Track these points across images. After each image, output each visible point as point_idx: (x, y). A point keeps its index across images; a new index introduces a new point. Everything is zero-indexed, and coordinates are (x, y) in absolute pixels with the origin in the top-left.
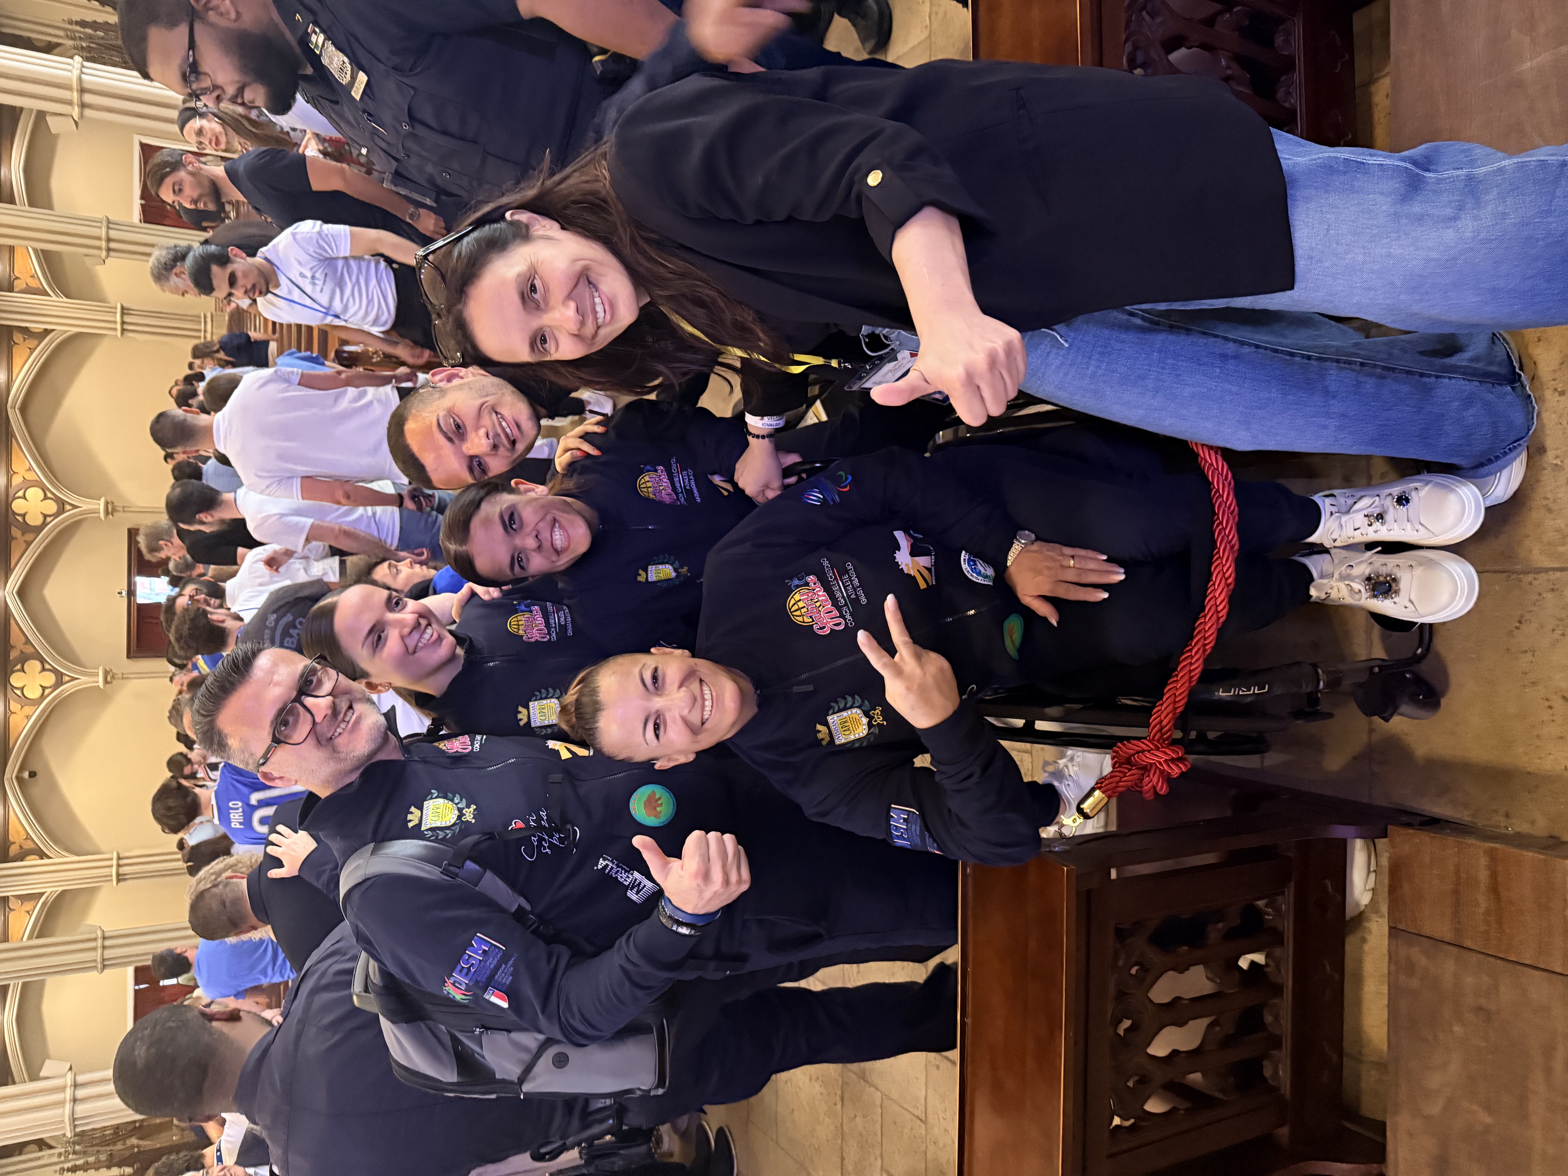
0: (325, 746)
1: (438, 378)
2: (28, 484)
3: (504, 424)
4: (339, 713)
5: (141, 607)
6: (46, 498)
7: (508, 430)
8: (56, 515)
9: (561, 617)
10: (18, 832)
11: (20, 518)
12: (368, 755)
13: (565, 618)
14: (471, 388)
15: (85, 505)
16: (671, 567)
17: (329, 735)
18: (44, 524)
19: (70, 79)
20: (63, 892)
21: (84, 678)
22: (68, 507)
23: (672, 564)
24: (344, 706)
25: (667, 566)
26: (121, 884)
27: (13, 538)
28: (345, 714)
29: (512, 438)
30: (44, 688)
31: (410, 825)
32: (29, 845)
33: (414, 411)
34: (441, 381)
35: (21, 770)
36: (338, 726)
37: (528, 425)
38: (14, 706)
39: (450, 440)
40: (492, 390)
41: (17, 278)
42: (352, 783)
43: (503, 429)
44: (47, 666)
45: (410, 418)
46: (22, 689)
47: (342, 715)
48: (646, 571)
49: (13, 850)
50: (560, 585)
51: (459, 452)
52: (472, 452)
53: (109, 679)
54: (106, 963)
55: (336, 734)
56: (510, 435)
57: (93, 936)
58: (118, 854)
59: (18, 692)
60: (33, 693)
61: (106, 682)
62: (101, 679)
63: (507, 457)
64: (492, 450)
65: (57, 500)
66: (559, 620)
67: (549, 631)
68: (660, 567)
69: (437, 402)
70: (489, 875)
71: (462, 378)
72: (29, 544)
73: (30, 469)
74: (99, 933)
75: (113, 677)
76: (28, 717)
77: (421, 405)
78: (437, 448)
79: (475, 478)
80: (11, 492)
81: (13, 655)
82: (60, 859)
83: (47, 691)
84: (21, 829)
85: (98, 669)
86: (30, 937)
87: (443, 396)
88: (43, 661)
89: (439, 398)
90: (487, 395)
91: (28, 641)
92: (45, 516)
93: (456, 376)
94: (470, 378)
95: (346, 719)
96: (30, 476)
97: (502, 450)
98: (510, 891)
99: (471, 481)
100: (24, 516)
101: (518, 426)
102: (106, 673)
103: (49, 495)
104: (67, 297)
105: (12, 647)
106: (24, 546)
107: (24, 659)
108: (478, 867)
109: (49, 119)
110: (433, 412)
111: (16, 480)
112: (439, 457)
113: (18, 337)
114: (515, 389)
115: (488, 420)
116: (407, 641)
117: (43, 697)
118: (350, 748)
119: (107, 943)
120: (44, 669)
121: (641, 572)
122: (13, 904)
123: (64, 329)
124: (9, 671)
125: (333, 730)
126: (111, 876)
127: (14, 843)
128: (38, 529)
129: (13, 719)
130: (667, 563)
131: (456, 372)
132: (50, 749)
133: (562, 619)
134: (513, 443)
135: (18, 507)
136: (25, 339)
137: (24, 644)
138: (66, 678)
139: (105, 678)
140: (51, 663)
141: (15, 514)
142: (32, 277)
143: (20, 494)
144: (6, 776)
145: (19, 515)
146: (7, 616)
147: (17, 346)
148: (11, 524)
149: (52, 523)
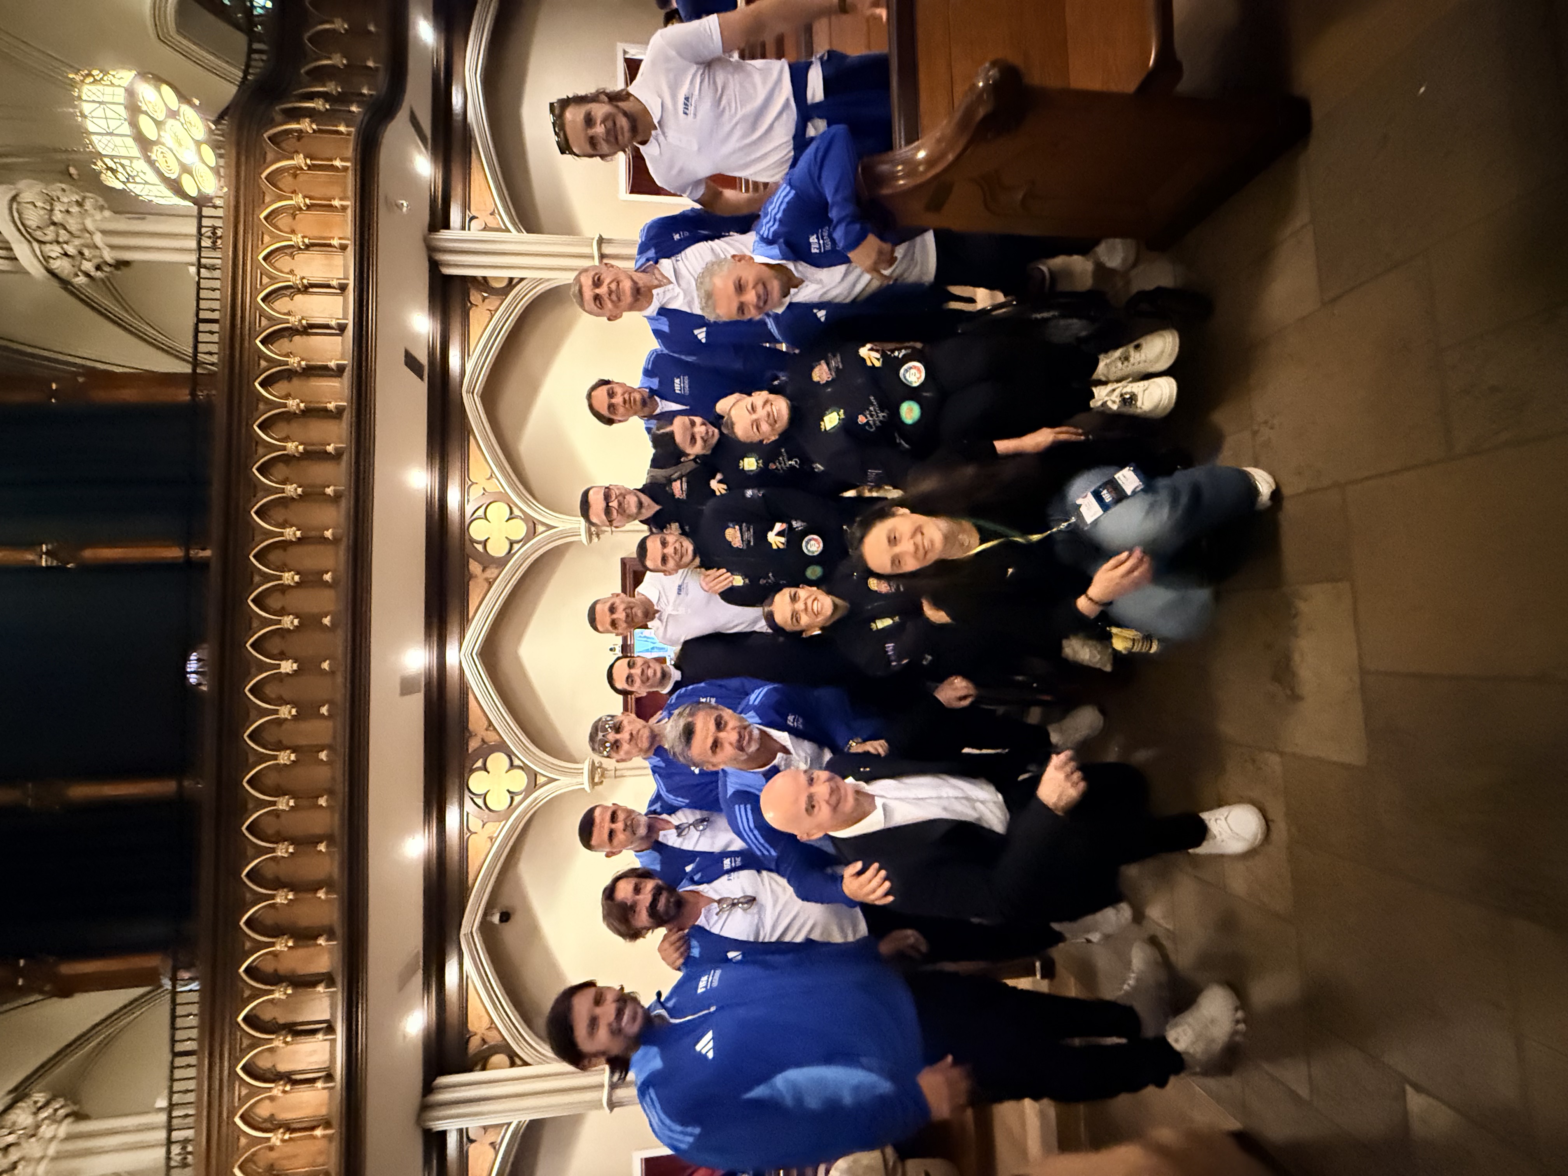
2: (490, 499)
6: (512, 516)
8: (525, 541)
11: (480, 547)
15: (559, 523)
18: (510, 554)
21: (564, 779)
22: (540, 528)
30: (513, 795)
32: (493, 1038)
35: (486, 914)
38: (473, 823)
44: (516, 762)
46: (484, 796)
49: (475, 1047)
53: (597, 779)
59: (480, 801)
60: (499, 801)
61: (593, 784)
62: (586, 779)
72: (490, 584)
73: (493, 477)
76: (492, 841)
80: (469, 509)
81: (473, 744)
83: (517, 799)
84: (484, 1014)
85: (583, 763)
88: (510, 755)
91: (491, 726)
96: (493, 486)
100: (484, 543)
102: (593, 770)
103: (517, 513)
105: (470, 737)
106: (486, 585)
107: (487, 750)
111: (475, 493)
113: (475, 297)
117: (511, 808)
124: (467, 770)
127: (475, 1034)
128: (501, 563)
129: (472, 844)
132: (529, 875)
135: (477, 531)
136: (484, 299)
137: (487, 730)
138: (541, 780)
139: (592, 778)
140: (521, 757)
141: (473, 541)
142: (492, 214)
143: (480, 512)
144: (463, 931)
145: (478, 543)
146: (464, 689)
147: (474, 308)
148: (468, 557)
149: (520, 552)
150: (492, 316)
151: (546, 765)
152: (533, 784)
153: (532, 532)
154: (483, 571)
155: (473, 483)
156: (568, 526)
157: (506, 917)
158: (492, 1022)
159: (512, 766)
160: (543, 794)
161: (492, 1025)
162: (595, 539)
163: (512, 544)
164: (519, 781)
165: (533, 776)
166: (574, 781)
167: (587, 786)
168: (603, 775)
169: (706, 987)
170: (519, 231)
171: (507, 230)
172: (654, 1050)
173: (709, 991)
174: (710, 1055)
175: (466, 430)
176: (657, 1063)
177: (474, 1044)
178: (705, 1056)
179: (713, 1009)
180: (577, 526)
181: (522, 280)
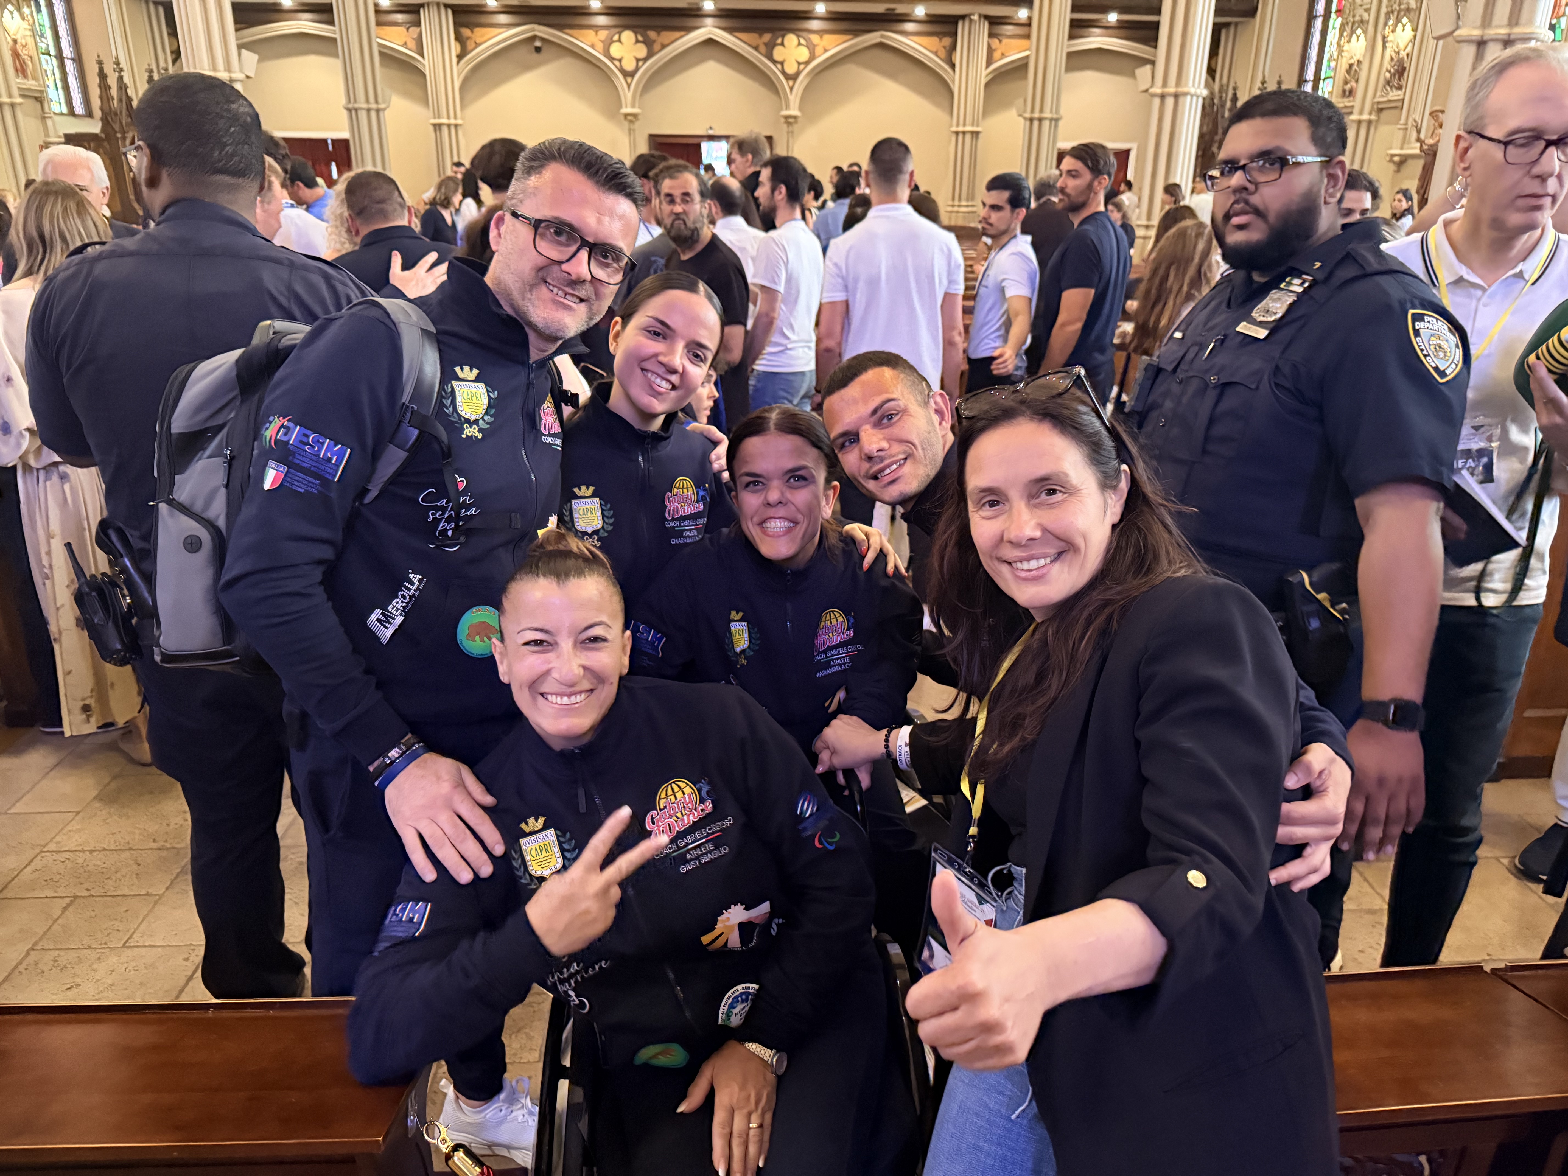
0: (537, 276)
1: (939, 399)
2: (811, 48)
3: (895, 467)
4: (574, 289)
5: (699, 146)
6: (799, 64)
7: (888, 471)
8: (783, 72)
9: (691, 532)
10: (482, 36)
11: (779, 41)
12: (531, 322)
13: (689, 537)
14: (929, 433)
15: (794, 98)
16: (745, 646)
17: (549, 280)
18: (775, 62)
19: (1186, 85)
20: (424, 75)
21: (629, 95)
22: (791, 83)
23: (749, 647)
24: (582, 294)
25: (747, 643)
26: (431, 128)
27: (761, 35)
28: (573, 295)
29: (879, 476)
30: (620, 60)
31: (457, 369)
32: (470, 44)
33: (902, 376)
34: (935, 403)
35: (543, 40)
36: (560, 289)
37: (894, 492)
38: (603, 34)
39: (875, 412)
40: (929, 454)
41: (1000, 41)
42: (500, 306)
43: (889, 466)
44: (640, 63)
45: (895, 372)
46: (619, 41)
47: (571, 292)
48: (741, 620)
49: (466, 32)
50: (725, 530)
51: (862, 421)
52: (863, 435)
53: (629, 118)
54: (353, 112)
55: (551, 287)
56: (882, 474)
57: (380, 100)
58: (460, 125)
59: (616, 37)
60: (616, 50)
61: (626, 115)
62: (629, 110)
63: (859, 472)
64: (866, 455)
65: (798, 74)
66: (688, 530)
67: (676, 519)
68: (746, 635)
69: (912, 400)
70: (402, 455)
71: (940, 424)
72: (756, 48)
73: (826, 51)
74: (382, 106)
75: (631, 121)
76: (593, 46)
77: (909, 383)
78: (865, 400)
79: (836, 439)
80: (804, 34)
81: (652, 34)
82: (457, 72)
83: (617, 63)
84: (485, 38)
85: (639, 108)
86: (380, 45)
87: (920, 405)
88: (645, 60)
89: (917, 401)
90: (923, 449)
91: (664, 46)
92: (782, 63)
93: (942, 418)
94: (940, 433)
95: (567, 297)
96: (819, 50)
97: (866, 465)
98: (386, 479)
99: (832, 435)
100: (782, 44)
101: (893, 482)
102: (635, 116)
103: (802, 67)
104: (987, 85)
105: (659, 33)
106: (754, 44)
107: (648, 43)
108: (411, 443)
109: (1148, 68)
110: (902, 395)
111: (815, 38)
112: (855, 402)
113: (947, 41)
114: (932, 477)
115: (898, 450)
116: (653, 360)
117: (612, 59)
118: (536, 302)
119: (373, 114)
120: (638, 60)
121: (741, 614)
122: (414, 31)
123: (956, 82)
124: (636, 30)
125: (554, 283)
126: (439, 117)
127: (472, 32)
128: (770, 57)
129: (591, 33)
130: (750, 642)
131: (946, 418)
132: (562, 65)
133: (689, 533)
134: (875, 477)
135: (791, 39)
136: (944, 47)
137: (661, 44)
138: (629, 80)
140: (644, 66)
141: (783, 36)
144: (536, 26)
145: (783, 40)
146: (689, 29)
147: (939, 41)
148: (773, 33)
149: (777, 69)
150: (933, 52)
151: (639, 82)
152: (626, 74)
153: (789, 77)
154: (765, 44)
155: (823, 38)
157: (538, 51)
160: (621, 81)
161: (478, 44)
165: (632, 74)
170: (987, 76)
171: (988, 66)
175: (856, 33)
177: (469, 32)
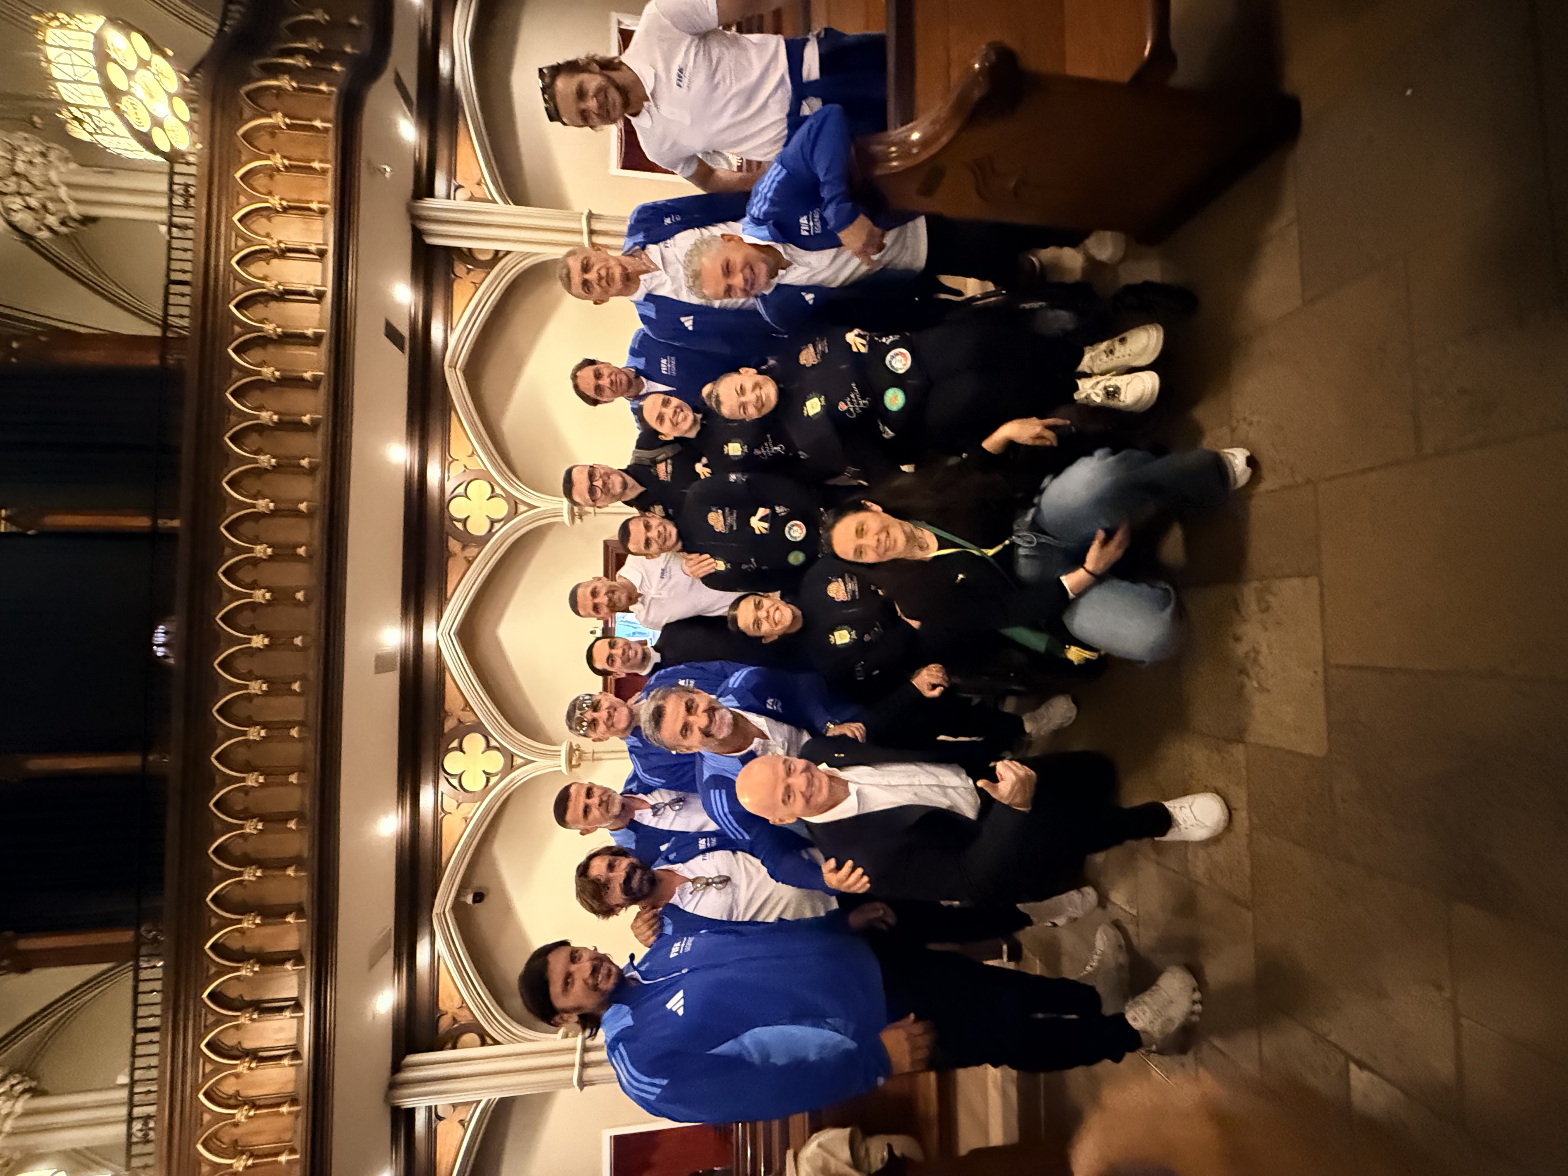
2: (471, 477)
6: (493, 495)
8: (506, 520)
10: (451, 997)
11: (459, 525)
15: (543, 504)
18: (490, 533)
20: (504, 1101)
21: (541, 761)
22: (522, 508)
27: (451, 555)
30: (488, 775)
32: (464, 1018)
35: (459, 894)
38: (448, 803)
44: (493, 744)
46: (459, 777)
49: (444, 1025)
53: (574, 761)
59: (455, 782)
60: (474, 782)
61: (570, 766)
62: (563, 761)
65: (509, 498)
72: (470, 563)
73: (474, 453)
76: (466, 821)
80: (449, 486)
81: (449, 724)
83: (493, 780)
84: (455, 992)
85: (561, 745)
88: (486, 736)
91: (468, 707)
96: (475, 464)
100: (464, 521)
102: (571, 752)
103: (499, 492)
105: (446, 717)
106: (464, 564)
107: (462, 731)
111: (456, 470)
113: (460, 269)
117: (487, 788)
124: (443, 749)
127: (445, 1013)
128: (482, 541)
129: (446, 822)
132: (504, 856)
135: (457, 508)
136: (469, 270)
137: (463, 710)
138: (518, 761)
139: (569, 761)
140: (497, 738)
141: (453, 519)
142: (479, 184)
143: (461, 490)
144: (435, 911)
145: (459, 520)
146: (441, 668)
147: (458, 280)
148: (448, 534)
149: (501, 531)
150: (477, 289)
151: (522, 746)
152: (510, 766)
153: (514, 512)
154: (464, 548)
155: (454, 460)
156: (551, 506)
157: (479, 897)
158: (464, 1001)
159: (488, 747)
160: (519, 775)
161: (463, 1005)
162: (578, 521)
163: (493, 522)
164: (496, 762)
165: (510, 757)
166: (551, 763)
167: (564, 768)
168: (580, 758)
169: (678, 952)
170: (506, 202)
171: (494, 202)
172: (626, 1008)
173: (680, 956)
174: (681, 1012)
175: (447, 407)
176: (628, 1021)
177: (445, 1023)
178: (676, 1013)
179: (684, 972)
180: (560, 506)
181: (508, 253)
